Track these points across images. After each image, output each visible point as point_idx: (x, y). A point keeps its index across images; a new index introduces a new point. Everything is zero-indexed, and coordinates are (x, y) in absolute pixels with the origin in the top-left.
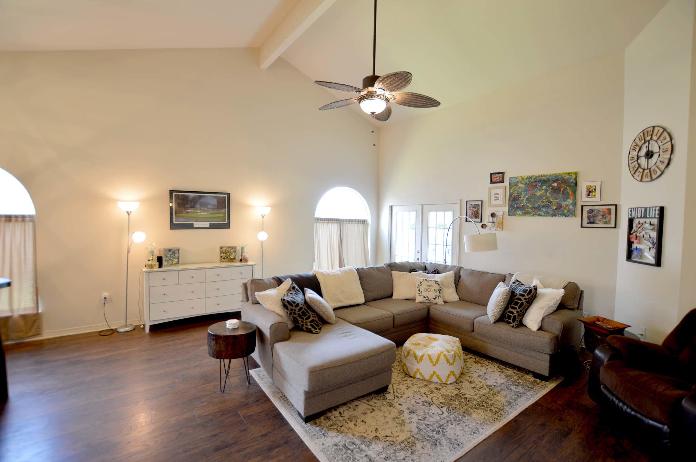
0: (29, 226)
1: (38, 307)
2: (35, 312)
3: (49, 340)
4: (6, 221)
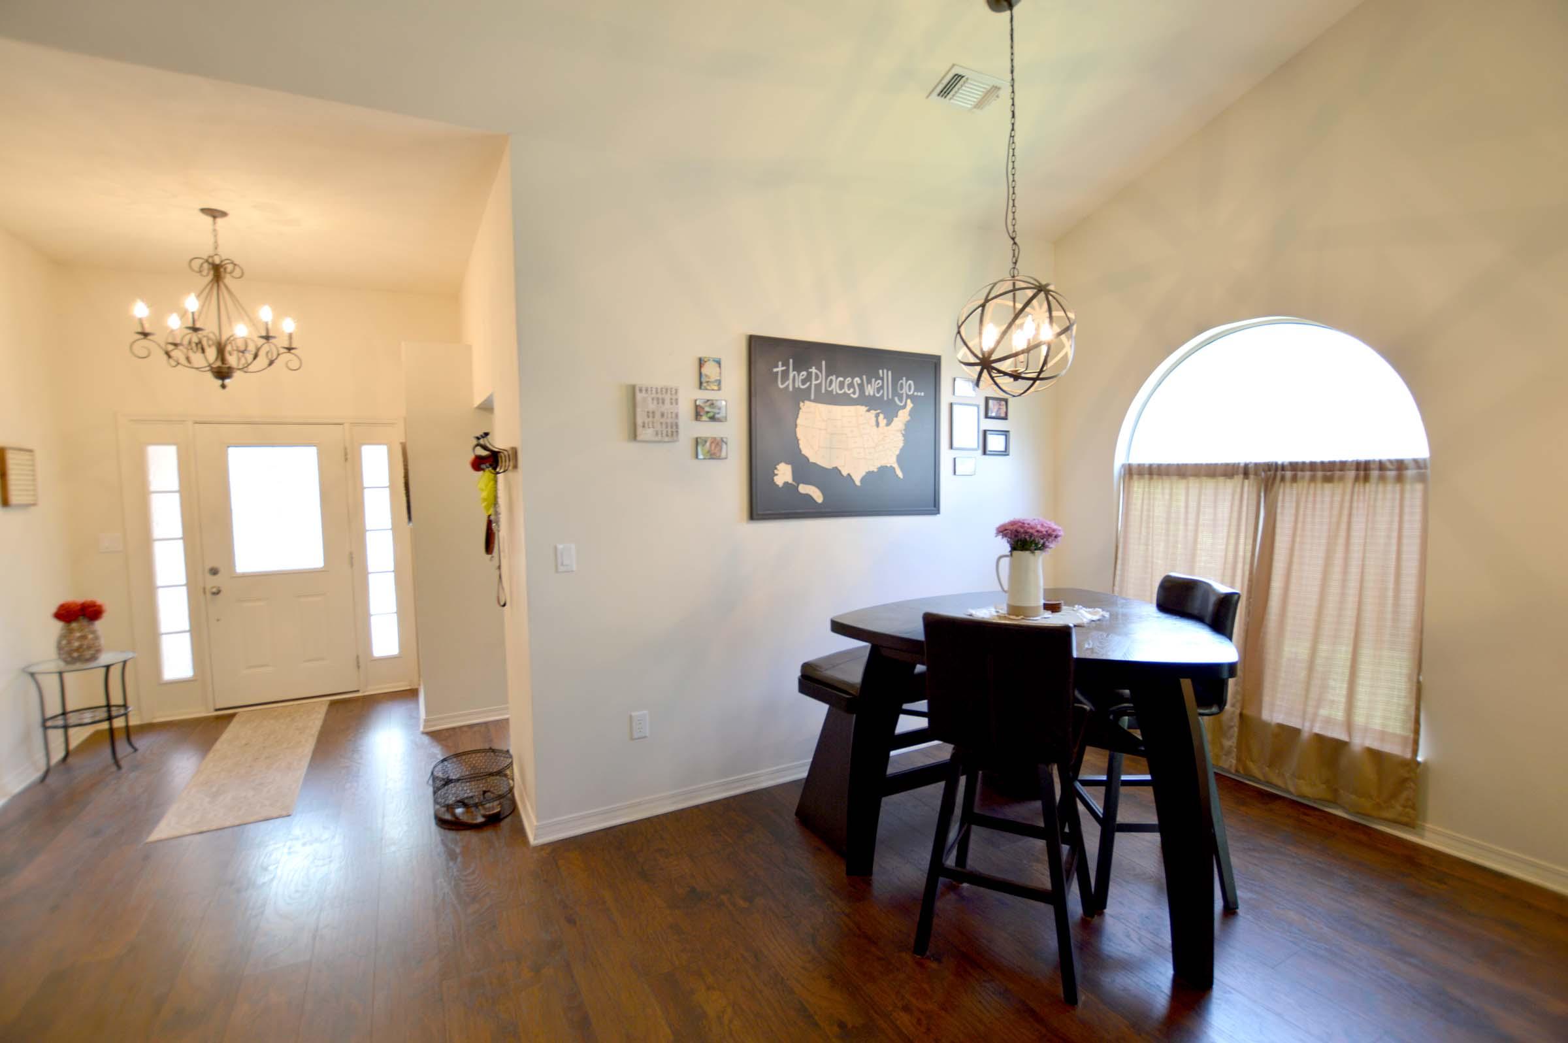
0: (1414, 493)
1: (1416, 742)
2: (1408, 756)
3: (1435, 855)
4: (1357, 479)
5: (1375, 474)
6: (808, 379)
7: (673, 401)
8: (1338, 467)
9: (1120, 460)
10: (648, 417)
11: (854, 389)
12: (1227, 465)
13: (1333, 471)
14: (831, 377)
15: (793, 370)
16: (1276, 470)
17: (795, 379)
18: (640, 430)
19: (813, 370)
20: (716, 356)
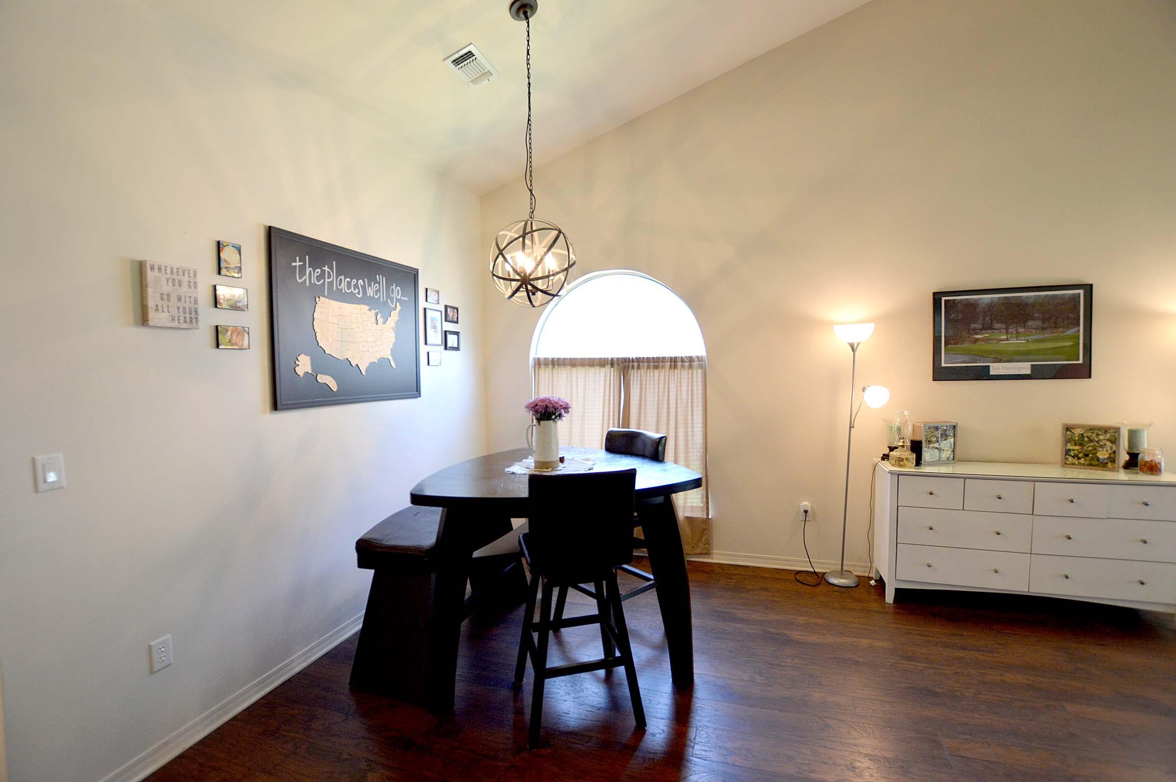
0: (698, 375)
1: (708, 509)
2: (705, 517)
4: (670, 367)
5: (679, 364)
6: (321, 276)
7: (192, 284)
8: (661, 360)
9: (533, 355)
10: (162, 299)
11: (359, 289)
12: (601, 359)
13: (659, 362)
14: (341, 277)
15: (309, 267)
16: (629, 362)
17: (310, 276)
18: (152, 314)
19: (326, 268)
20: (237, 242)
